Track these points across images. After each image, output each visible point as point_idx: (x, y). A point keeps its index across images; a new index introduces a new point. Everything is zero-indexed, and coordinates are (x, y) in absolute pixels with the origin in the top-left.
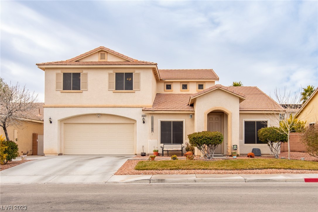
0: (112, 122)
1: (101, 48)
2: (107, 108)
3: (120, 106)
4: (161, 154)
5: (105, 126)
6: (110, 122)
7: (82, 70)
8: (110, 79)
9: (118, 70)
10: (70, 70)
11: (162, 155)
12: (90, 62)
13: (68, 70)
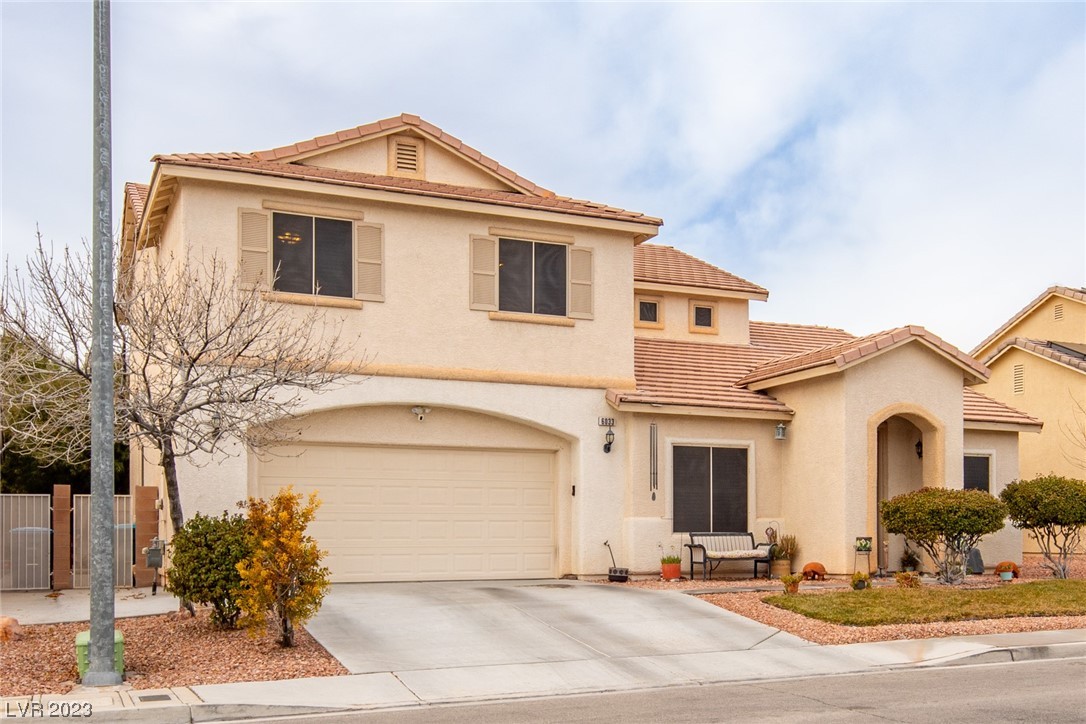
0: (472, 444)
1: (404, 119)
2: (465, 383)
3: (518, 379)
4: (686, 573)
5: (438, 459)
6: (463, 443)
7: (356, 208)
8: (476, 260)
9: (509, 226)
10: (307, 202)
11: (689, 577)
12: (348, 174)
13: (294, 201)
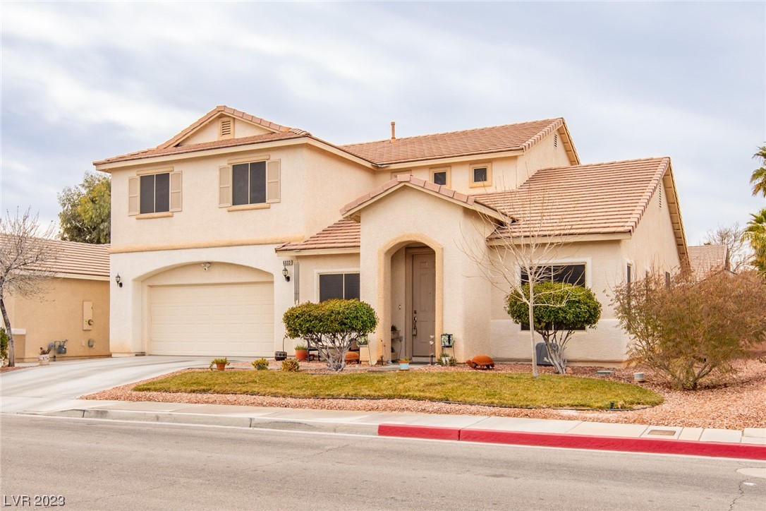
0: (232, 281)
6: (228, 281)
7: (173, 165)
8: (221, 180)
9: (237, 157)
10: (152, 168)
13: (148, 168)
